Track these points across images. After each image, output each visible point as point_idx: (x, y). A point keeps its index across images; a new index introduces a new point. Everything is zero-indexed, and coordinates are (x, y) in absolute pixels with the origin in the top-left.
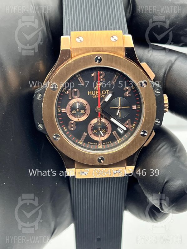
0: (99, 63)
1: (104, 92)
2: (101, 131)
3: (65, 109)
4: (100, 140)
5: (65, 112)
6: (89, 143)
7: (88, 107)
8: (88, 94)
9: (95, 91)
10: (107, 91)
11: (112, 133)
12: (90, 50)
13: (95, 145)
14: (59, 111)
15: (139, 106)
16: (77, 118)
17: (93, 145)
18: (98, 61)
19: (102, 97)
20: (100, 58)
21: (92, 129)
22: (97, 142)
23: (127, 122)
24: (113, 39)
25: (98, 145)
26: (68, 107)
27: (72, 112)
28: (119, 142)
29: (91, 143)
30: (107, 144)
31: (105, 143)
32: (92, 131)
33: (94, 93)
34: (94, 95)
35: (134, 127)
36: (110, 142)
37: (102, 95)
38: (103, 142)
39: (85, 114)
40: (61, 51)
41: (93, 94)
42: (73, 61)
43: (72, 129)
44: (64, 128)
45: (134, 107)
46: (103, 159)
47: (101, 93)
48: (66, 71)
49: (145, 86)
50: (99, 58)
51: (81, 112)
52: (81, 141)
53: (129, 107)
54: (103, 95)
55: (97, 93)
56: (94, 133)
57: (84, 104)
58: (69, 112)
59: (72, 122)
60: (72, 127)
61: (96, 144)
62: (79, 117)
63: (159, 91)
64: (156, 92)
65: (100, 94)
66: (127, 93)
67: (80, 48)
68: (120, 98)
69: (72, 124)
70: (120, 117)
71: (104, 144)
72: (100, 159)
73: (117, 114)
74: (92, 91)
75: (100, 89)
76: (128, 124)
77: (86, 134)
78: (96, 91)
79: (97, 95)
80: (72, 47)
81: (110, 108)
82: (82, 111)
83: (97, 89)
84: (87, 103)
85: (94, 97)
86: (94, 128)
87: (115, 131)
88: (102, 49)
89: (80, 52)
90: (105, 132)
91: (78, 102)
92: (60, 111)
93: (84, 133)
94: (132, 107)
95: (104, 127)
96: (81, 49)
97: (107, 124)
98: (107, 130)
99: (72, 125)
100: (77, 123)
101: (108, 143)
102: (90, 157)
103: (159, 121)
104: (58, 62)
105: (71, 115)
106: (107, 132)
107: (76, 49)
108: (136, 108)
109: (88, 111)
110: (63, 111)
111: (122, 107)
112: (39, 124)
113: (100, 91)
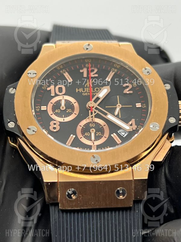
1: (97, 90)
3: (46, 107)
4: (94, 145)
5: (46, 109)
6: (78, 148)
7: (76, 105)
8: (77, 92)
9: (85, 88)
11: (110, 136)
15: (145, 105)
16: (62, 117)
21: (82, 132)
22: (90, 147)
23: (131, 122)
26: (50, 105)
27: (56, 111)
29: (81, 148)
31: (101, 149)
32: (82, 134)
33: (84, 90)
34: (85, 93)
35: (140, 129)
36: (108, 147)
37: (94, 93)
38: (98, 147)
39: (72, 113)
41: (83, 92)
43: (55, 130)
44: (44, 130)
45: (138, 105)
47: (94, 90)
51: (67, 112)
53: (132, 106)
54: (96, 92)
55: (88, 91)
56: (86, 135)
57: (72, 103)
58: (51, 111)
59: (55, 122)
60: (54, 128)
61: (89, 149)
62: (64, 117)
65: (92, 91)
66: (127, 90)
68: (118, 96)
69: (55, 124)
70: (120, 117)
71: (99, 149)
73: (116, 113)
74: (82, 89)
76: (131, 125)
77: (74, 136)
78: (87, 88)
79: (88, 92)
81: (106, 107)
82: (69, 111)
83: (88, 86)
84: (75, 101)
85: (85, 95)
86: (86, 130)
87: (115, 134)
90: (101, 136)
92: (39, 109)
93: (72, 135)
94: (136, 106)
95: (99, 129)
97: (102, 125)
98: (103, 133)
99: (55, 126)
101: (106, 148)
105: (53, 114)
106: (103, 135)
108: (140, 106)
109: (77, 111)
110: (43, 108)
111: (123, 106)
112: (9, 122)
113: (92, 88)
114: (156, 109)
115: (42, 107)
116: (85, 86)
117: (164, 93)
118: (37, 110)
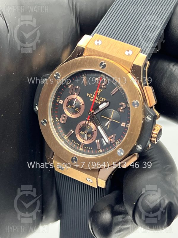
0: (102, 69)
1: (101, 99)
2: (86, 135)
3: (62, 101)
4: (83, 143)
5: (62, 103)
6: (73, 141)
7: (83, 107)
8: (87, 96)
9: (94, 95)
10: (105, 99)
11: (95, 141)
12: (101, 55)
13: (77, 145)
14: (58, 101)
15: (128, 125)
16: (71, 114)
17: (76, 144)
18: (102, 67)
19: (98, 103)
20: (105, 64)
21: (79, 129)
22: (80, 143)
23: (112, 136)
24: (127, 53)
25: (79, 146)
26: (66, 100)
27: (68, 107)
28: (99, 152)
29: (74, 142)
30: (88, 149)
31: (87, 148)
32: (79, 131)
33: (92, 97)
34: (92, 99)
35: (117, 143)
36: (91, 148)
37: (98, 101)
38: (85, 145)
39: (78, 113)
40: (77, 46)
41: (91, 97)
42: (80, 59)
43: (63, 122)
44: (57, 118)
45: (123, 124)
46: (76, 160)
47: (99, 99)
48: (72, 65)
49: (136, 107)
50: (103, 64)
51: (75, 110)
52: (67, 137)
53: (119, 122)
54: (100, 101)
56: (80, 133)
57: (81, 104)
58: (66, 105)
59: (65, 115)
60: (63, 120)
61: (79, 145)
62: (72, 114)
63: (150, 118)
64: (147, 117)
65: (98, 100)
66: (122, 108)
67: (93, 49)
68: (113, 110)
69: (64, 117)
70: (108, 128)
71: (85, 147)
72: (74, 158)
73: (106, 125)
75: (98, 95)
76: (111, 138)
77: (73, 132)
80: (87, 46)
81: (102, 116)
82: (77, 109)
84: (84, 103)
86: (83, 129)
87: (98, 140)
88: (113, 58)
89: (93, 53)
90: (90, 138)
91: (76, 99)
93: (71, 130)
94: (121, 124)
95: (91, 133)
96: (94, 51)
97: (94, 130)
98: (92, 136)
99: (64, 119)
100: (69, 118)
101: (90, 148)
102: (66, 153)
103: (141, 147)
104: (71, 56)
105: (66, 109)
106: (92, 137)
107: (90, 50)
108: (124, 126)
109: (82, 112)
110: (61, 102)
111: (113, 120)
112: (36, 106)
113: (98, 97)
114: (128, 139)
115: (60, 100)
116: (94, 93)
117: (139, 128)
118: (57, 100)
